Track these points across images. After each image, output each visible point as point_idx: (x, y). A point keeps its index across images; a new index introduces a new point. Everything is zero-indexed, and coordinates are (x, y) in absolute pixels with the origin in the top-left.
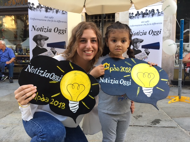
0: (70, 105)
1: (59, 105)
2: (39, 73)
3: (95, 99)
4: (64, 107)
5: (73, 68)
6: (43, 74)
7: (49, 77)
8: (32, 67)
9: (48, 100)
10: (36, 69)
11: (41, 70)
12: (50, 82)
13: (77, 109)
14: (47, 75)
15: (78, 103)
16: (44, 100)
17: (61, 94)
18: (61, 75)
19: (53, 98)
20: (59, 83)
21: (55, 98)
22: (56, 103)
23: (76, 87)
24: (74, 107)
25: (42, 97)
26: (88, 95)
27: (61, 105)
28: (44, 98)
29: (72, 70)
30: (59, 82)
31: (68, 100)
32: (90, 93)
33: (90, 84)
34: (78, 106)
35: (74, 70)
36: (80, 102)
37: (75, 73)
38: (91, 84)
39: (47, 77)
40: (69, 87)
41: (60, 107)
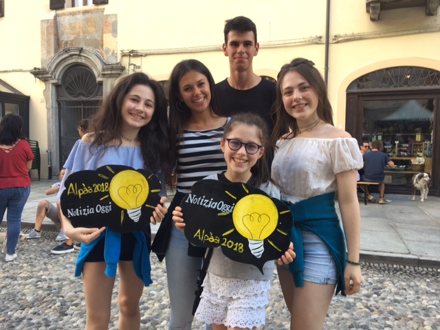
0: (251, 247)
1: (234, 247)
4: (243, 250)
5: (248, 192)
6: (208, 204)
7: (216, 207)
8: (194, 196)
9: (219, 241)
10: (200, 199)
11: (205, 199)
12: (219, 214)
13: (262, 252)
14: (213, 205)
15: (263, 243)
16: (213, 240)
17: (235, 230)
18: (232, 203)
19: (225, 236)
20: (230, 215)
21: (229, 237)
22: (229, 244)
23: (256, 219)
24: (257, 249)
25: (210, 237)
26: (276, 230)
27: (238, 247)
28: (212, 238)
29: (246, 194)
31: (247, 239)
33: (277, 213)
34: (262, 248)
35: (250, 193)
36: (265, 241)
37: (252, 198)
38: (279, 212)
39: (214, 207)
40: (246, 220)
41: (235, 249)
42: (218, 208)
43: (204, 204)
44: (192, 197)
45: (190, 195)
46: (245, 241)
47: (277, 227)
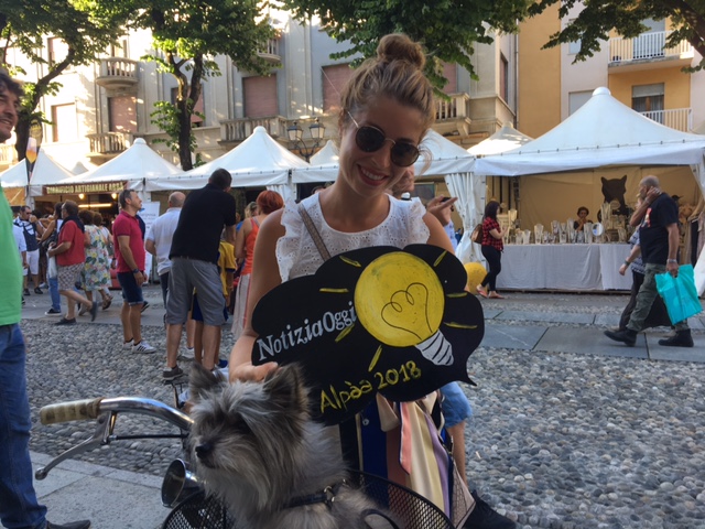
0: (428, 355)
1: (402, 376)
2: (295, 338)
3: (469, 294)
4: (419, 370)
5: (359, 265)
6: (304, 334)
7: (324, 330)
8: (269, 338)
9: (369, 386)
10: (283, 336)
11: (293, 329)
13: (450, 351)
14: (317, 330)
15: (441, 335)
16: (360, 392)
17: (385, 347)
18: (345, 302)
19: (376, 368)
20: (359, 329)
21: (381, 367)
23: (404, 303)
25: (350, 391)
26: (447, 300)
27: (408, 372)
28: (357, 389)
29: (359, 271)
30: (358, 322)
31: (412, 347)
32: (446, 290)
33: (430, 269)
34: (446, 343)
35: (365, 264)
36: (442, 327)
37: (374, 271)
38: (431, 264)
39: (320, 333)
40: (390, 316)
41: (407, 378)
42: (328, 330)
43: (300, 340)
44: (267, 342)
45: (260, 341)
46: (411, 353)
47: (446, 292)
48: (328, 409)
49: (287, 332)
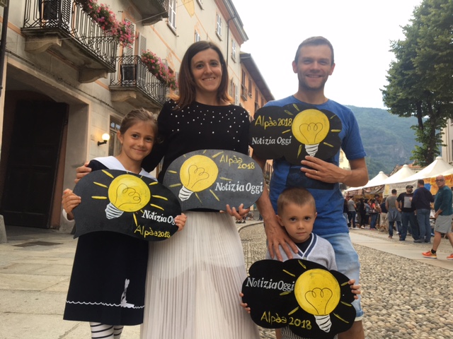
0: (318, 322)
1: (302, 324)
2: (264, 285)
3: (352, 306)
4: (311, 327)
5: (305, 268)
6: (268, 285)
8: (253, 279)
9: (285, 320)
10: (259, 281)
11: (264, 280)
12: (281, 294)
13: (330, 326)
14: (274, 286)
15: (329, 317)
16: (280, 321)
17: (300, 309)
18: (292, 281)
19: (291, 315)
20: (292, 294)
21: (295, 316)
22: (297, 322)
23: (318, 295)
25: (276, 318)
26: (340, 303)
27: (306, 324)
28: (279, 319)
29: (305, 270)
30: (293, 292)
31: (313, 315)
32: (342, 299)
33: (338, 286)
34: (330, 322)
35: (308, 269)
36: (331, 314)
37: (311, 274)
38: (340, 284)
39: (275, 288)
40: (309, 297)
41: (304, 327)
42: (279, 288)
44: (252, 280)
45: (249, 278)
46: (311, 318)
47: (341, 299)
48: (264, 320)
49: (261, 280)
